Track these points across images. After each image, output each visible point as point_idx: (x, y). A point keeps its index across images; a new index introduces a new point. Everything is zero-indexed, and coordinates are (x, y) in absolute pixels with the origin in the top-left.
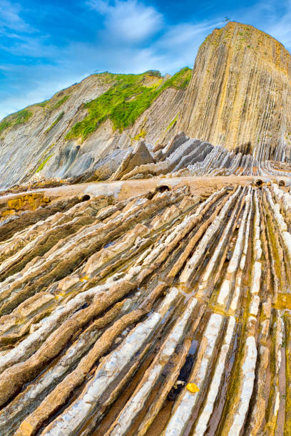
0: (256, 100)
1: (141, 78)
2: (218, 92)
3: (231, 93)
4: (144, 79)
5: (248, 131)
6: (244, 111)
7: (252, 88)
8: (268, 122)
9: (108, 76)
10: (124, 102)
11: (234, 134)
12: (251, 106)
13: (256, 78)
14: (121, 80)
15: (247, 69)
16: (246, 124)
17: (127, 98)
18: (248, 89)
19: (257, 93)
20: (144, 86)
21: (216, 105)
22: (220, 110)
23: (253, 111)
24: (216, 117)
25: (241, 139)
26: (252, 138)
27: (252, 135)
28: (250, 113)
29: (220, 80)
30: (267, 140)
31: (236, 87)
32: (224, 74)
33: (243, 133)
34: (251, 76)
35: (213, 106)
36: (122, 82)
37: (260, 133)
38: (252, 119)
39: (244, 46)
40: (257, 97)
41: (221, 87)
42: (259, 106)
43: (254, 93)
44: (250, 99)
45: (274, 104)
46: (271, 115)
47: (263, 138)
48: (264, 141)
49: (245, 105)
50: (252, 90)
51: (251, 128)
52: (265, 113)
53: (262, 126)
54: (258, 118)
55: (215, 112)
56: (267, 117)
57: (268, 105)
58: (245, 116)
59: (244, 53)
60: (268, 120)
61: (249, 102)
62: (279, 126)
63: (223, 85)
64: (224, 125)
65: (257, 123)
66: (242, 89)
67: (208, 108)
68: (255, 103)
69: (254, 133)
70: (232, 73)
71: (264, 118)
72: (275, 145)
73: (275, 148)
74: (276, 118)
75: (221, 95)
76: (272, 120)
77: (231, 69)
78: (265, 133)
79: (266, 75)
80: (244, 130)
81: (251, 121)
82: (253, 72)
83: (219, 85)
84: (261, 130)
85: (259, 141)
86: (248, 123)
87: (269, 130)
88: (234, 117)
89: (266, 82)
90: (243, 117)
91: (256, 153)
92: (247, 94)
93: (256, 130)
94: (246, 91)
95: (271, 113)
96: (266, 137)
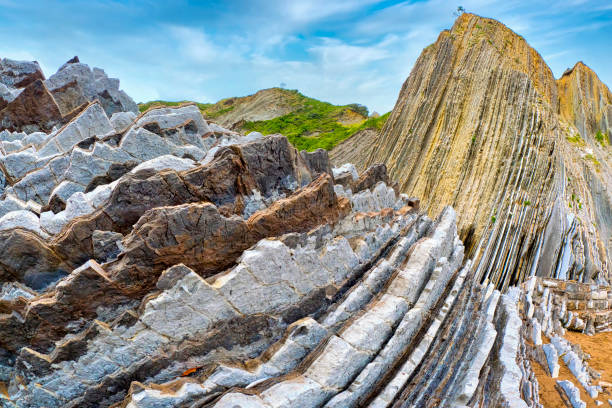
0: (498, 131)
1: (339, 110)
2: (429, 121)
3: (451, 120)
4: (342, 114)
5: (474, 201)
6: (471, 155)
7: (491, 106)
8: (525, 165)
9: (295, 96)
10: (299, 136)
12: (488, 145)
13: (500, 87)
14: (311, 106)
15: (485, 73)
16: (472, 184)
17: (306, 131)
18: (484, 109)
19: (501, 117)
20: (339, 123)
21: (423, 146)
22: (428, 157)
23: (489, 154)
24: (418, 171)
27: (482, 210)
28: (484, 158)
29: (437, 100)
30: (517, 215)
31: (460, 106)
32: (445, 90)
33: (462, 202)
34: (491, 83)
35: (417, 148)
36: (311, 109)
37: (500, 202)
38: (486, 174)
39: (482, 39)
40: (499, 126)
41: (436, 113)
42: (502, 144)
43: (494, 117)
44: (486, 129)
45: (538, 120)
46: (531, 149)
47: (507, 208)
48: (510, 216)
49: (474, 140)
50: (491, 110)
51: (480, 193)
52: (516, 151)
53: (506, 184)
54: (499, 171)
55: (418, 160)
56: (521, 155)
57: (524, 128)
58: (471, 166)
59: (481, 49)
60: (525, 161)
61: (484, 135)
62: (550, 174)
63: (441, 111)
64: (429, 187)
65: (496, 180)
66: (472, 111)
67: (406, 151)
68: (496, 138)
69: (484, 205)
70: (457, 79)
71: (512, 164)
72: (536, 227)
73: (536, 237)
74: (542, 156)
75: (435, 129)
76: (533, 158)
77: (456, 74)
78: (515, 195)
79: (519, 76)
80: (465, 197)
81: (484, 177)
82: (495, 76)
83: (434, 109)
84: (504, 192)
85: (494, 220)
86: (477, 182)
87: (524, 188)
88: (449, 169)
89: (518, 88)
90: (467, 168)
91: (482, 252)
92: (481, 118)
93: (492, 197)
94: (479, 114)
95: (531, 143)
96: (516, 205)
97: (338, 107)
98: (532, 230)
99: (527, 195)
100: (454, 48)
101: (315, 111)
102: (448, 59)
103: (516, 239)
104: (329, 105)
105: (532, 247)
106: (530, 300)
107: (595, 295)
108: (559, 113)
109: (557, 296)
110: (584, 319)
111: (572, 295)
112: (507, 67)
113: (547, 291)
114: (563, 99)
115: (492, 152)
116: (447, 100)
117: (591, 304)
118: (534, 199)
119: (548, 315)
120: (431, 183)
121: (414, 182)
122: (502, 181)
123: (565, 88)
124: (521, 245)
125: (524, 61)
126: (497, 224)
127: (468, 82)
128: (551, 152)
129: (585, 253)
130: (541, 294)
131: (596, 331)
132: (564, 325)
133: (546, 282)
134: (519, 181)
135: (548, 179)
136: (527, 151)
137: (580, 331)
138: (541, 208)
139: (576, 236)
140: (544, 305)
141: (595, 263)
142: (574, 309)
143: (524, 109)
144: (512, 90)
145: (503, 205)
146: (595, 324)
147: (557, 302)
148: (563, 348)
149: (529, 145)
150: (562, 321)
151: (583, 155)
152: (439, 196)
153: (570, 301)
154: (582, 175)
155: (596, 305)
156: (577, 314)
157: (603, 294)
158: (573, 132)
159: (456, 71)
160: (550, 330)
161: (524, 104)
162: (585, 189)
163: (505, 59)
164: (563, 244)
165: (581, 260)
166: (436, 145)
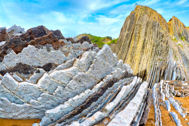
0: (151, 39)
2: (130, 39)
3: (136, 38)
4: (104, 40)
5: (145, 61)
6: (143, 47)
7: (148, 32)
9: (90, 36)
11: (136, 64)
12: (148, 44)
13: (150, 26)
15: (145, 22)
16: (145, 56)
18: (146, 33)
19: (151, 35)
20: (103, 43)
21: (129, 47)
22: (130, 50)
23: (149, 47)
24: (128, 54)
25: (140, 67)
26: (148, 66)
27: (148, 64)
28: (147, 49)
29: (132, 32)
30: (158, 64)
31: (139, 33)
32: (134, 29)
33: (142, 62)
34: (147, 25)
35: (127, 47)
36: (94, 39)
37: (153, 61)
38: (148, 53)
39: (143, 12)
40: (151, 38)
41: (132, 36)
42: (152, 43)
43: (149, 35)
44: (147, 39)
45: (162, 34)
46: (161, 43)
47: (155, 62)
48: (156, 65)
49: (144, 43)
50: (148, 33)
51: (147, 59)
52: (157, 45)
53: (155, 55)
54: (152, 52)
55: (128, 51)
56: (158, 46)
57: (158, 37)
58: (144, 51)
59: (143, 15)
60: (159, 47)
61: (147, 41)
62: (167, 50)
63: (133, 35)
64: (131, 59)
65: (152, 54)
66: (142, 34)
67: (124, 49)
68: (150, 41)
69: (149, 62)
70: (137, 25)
71: (156, 49)
72: (165, 67)
73: (165, 70)
74: (164, 45)
75: (132, 41)
76: (162, 46)
77: (136, 24)
78: (157, 58)
79: (155, 22)
80: (143, 60)
81: (148, 54)
82: (148, 23)
83: (131, 35)
84: (154, 57)
85: (152, 66)
86: (146, 55)
87: (160, 56)
88: (137, 52)
89: (155, 26)
90: (142, 52)
91: (149, 77)
92: (145, 36)
93: (151, 60)
94: (144, 35)
95: (161, 41)
96: (158, 61)
97: (103, 38)
98: (163, 68)
99: (161, 58)
100: (135, 16)
101: (96, 40)
102: (134, 19)
103: (159, 71)
104: (100, 37)
105: (164, 73)
106: (161, 87)
107: (184, 84)
108: (169, 32)
109: (171, 85)
110: (180, 92)
111: (176, 85)
112: (151, 20)
113: (167, 84)
114: (170, 28)
115: (149, 46)
116: (135, 32)
117: (183, 88)
118: (163, 59)
119: (168, 92)
120: (132, 57)
121: (127, 58)
122: (153, 54)
123: (170, 25)
124: (160, 73)
125: (157, 18)
126: (153, 67)
127: (140, 26)
128: (167, 44)
129: (180, 73)
130: (165, 85)
131: (185, 96)
132: (174, 95)
133: (166, 81)
134: (158, 53)
135: (167, 52)
136: (160, 44)
137: (180, 96)
138: (165, 61)
139: (177, 68)
140: (166, 89)
141: (184, 76)
142: (177, 89)
143: (158, 32)
144: (154, 26)
145: (154, 62)
146: (185, 94)
147: (171, 87)
148: (173, 101)
149: (160, 42)
150: (173, 93)
151: (177, 44)
152: (135, 61)
153: (175, 87)
154: (177, 50)
155: (184, 88)
156: (178, 91)
157: (186, 84)
158: (174, 38)
159: (136, 23)
160: (169, 96)
161: (157, 30)
162: (179, 54)
163: (151, 18)
164: (173, 71)
165: (179, 75)
166: (133, 46)
